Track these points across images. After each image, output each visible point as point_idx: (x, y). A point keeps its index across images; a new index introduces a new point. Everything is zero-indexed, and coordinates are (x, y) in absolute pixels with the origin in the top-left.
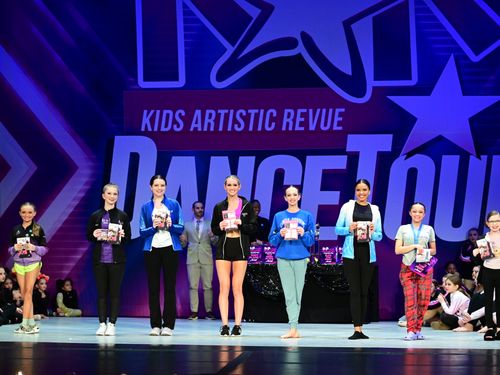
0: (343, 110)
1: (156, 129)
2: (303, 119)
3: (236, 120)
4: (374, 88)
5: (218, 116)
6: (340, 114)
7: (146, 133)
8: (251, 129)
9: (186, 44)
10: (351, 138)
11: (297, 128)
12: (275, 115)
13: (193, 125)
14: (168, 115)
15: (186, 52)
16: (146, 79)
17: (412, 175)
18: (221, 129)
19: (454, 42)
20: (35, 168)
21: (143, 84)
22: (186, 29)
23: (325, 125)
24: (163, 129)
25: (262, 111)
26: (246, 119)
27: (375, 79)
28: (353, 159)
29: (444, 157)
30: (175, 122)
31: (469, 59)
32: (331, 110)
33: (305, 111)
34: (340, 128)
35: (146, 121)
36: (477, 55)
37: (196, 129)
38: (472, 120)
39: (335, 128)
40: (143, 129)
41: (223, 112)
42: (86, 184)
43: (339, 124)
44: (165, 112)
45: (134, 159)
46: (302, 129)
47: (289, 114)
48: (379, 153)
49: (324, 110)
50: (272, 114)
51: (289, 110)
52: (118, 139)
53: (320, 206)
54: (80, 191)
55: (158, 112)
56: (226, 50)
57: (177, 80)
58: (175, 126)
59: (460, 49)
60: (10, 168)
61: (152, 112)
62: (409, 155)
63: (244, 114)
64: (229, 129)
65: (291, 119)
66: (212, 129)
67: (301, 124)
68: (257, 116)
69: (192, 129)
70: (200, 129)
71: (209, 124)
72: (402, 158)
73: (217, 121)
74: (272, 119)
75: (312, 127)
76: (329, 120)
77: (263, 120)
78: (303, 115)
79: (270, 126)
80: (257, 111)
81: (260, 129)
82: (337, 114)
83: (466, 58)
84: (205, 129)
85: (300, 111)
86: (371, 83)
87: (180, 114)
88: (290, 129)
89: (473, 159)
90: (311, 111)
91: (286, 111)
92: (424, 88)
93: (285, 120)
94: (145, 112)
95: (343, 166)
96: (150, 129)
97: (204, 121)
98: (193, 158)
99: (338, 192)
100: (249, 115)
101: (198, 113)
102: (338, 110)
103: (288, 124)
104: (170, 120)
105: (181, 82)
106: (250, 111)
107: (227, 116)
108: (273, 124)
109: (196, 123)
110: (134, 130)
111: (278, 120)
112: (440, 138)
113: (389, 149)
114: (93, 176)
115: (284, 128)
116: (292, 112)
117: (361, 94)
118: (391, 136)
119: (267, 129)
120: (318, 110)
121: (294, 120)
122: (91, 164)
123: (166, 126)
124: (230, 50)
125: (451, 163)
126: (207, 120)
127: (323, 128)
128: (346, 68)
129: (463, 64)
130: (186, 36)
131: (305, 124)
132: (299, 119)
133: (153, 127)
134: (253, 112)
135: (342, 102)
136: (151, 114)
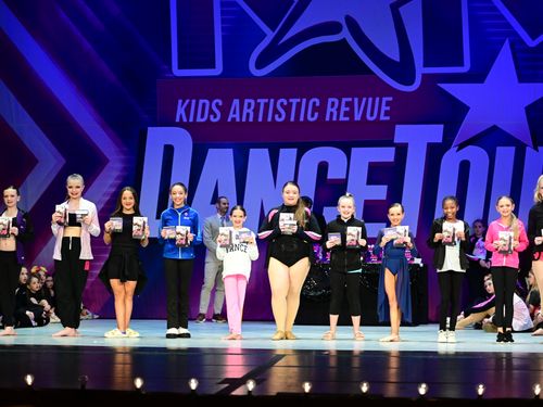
0: (390, 99)
1: (191, 120)
2: (348, 109)
3: (276, 110)
4: (424, 75)
5: (258, 105)
6: (388, 104)
7: (181, 124)
8: (292, 119)
9: (223, 29)
10: (398, 128)
11: (342, 118)
12: (318, 104)
13: (231, 116)
14: (204, 105)
15: (224, 38)
16: (180, 67)
17: (465, 167)
18: (260, 119)
19: (508, 25)
20: (64, 161)
21: (177, 72)
22: (222, 13)
23: (372, 115)
24: (199, 120)
25: (304, 100)
26: (288, 108)
27: (425, 66)
28: (402, 151)
29: (499, 149)
30: (211, 112)
31: (525, 44)
32: (378, 99)
33: (350, 99)
34: (388, 118)
35: (181, 111)
36: (534, 39)
37: (234, 119)
38: (529, 109)
39: (382, 118)
40: (177, 120)
41: (262, 102)
42: (118, 178)
43: (386, 113)
44: (201, 102)
45: (169, 151)
46: (347, 119)
47: (333, 104)
48: (429, 144)
49: (370, 99)
50: (314, 103)
51: (333, 99)
52: (150, 130)
53: (365, 201)
54: (111, 186)
55: (194, 101)
56: (265, 35)
57: (214, 67)
58: (212, 117)
59: (516, 34)
60: (37, 161)
61: (187, 101)
62: (461, 146)
63: (285, 103)
64: (269, 119)
65: (336, 110)
66: (251, 120)
67: (346, 114)
68: (299, 105)
69: (229, 120)
70: (238, 120)
71: (248, 114)
72: (453, 149)
73: (256, 111)
74: (315, 108)
75: (358, 117)
76: (375, 109)
77: (305, 109)
78: (347, 104)
79: (313, 116)
80: (299, 100)
81: (302, 119)
82: (384, 103)
83: (522, 42)
84: (244, 120)
85: (344, 100)
86: (420, 70)
87: (217, 104)
88: (334, 119)
89: (529, 151)
90: (356, 100)
91: (330, 100)
92: (477, 75)
93: (329, 110)
94: (180, 101)
95: (391, 159)
96: (185, 120)
97: (243, 111)
98: (231, 150)
99: (386, 187)
100: (290, 104)
101: (236, 102)
102: (385, 99)
103: (332, 113)
104: (206, 110)
105: (218, 70)
106: (291, 100)
107: (267, 105)
108: (316, 114)
109: (234, 113)
110: (169, 121)
111: (322, 110)
112: (495, 128)
113: (440, 141)
114: (124, 169)
115: (327, 119)
116: (336, 101)
117: (410, 82)
118: (442, 126)
119: (310, 119)
120: (364, 99)
121: (339, 110)
122: (123, 157)
123: (202, 117)
124: (270, 35)
125: (506, 155)
126: (245, 111)
127: (369, 118)
128: (394, 54)
129: (519, 50)
130: (223, 21)
131: (350, 114)
132: (344, 109)
133: (188, 118)
134: (294, 101)
135: (389, 91)
136: (186, 104)
